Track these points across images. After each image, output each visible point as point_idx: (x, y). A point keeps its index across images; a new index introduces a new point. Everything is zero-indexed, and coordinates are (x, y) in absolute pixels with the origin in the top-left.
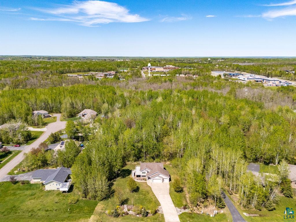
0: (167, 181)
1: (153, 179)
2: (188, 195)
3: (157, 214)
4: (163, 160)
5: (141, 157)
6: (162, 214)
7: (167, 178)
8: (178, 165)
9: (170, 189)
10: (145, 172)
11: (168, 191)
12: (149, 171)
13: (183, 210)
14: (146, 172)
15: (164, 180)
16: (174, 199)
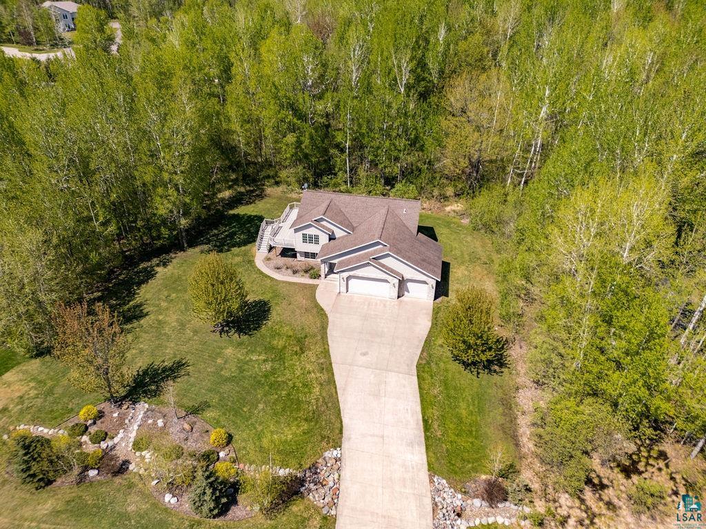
0: (422, 293)
1: (345, 275)
2: (529, 394)
3: (296, 508)
4: (436, 193)
5: (330, 171)
6: (325, 518)
7: (424, 278)
8: (500, 222)
9: (428, 343)
10: (317, 237)
11: (414, 352)
12: (339, 233)
13: (477, 502)
14: (324, 239)
15: (409, 285)
16: (435, 412)
